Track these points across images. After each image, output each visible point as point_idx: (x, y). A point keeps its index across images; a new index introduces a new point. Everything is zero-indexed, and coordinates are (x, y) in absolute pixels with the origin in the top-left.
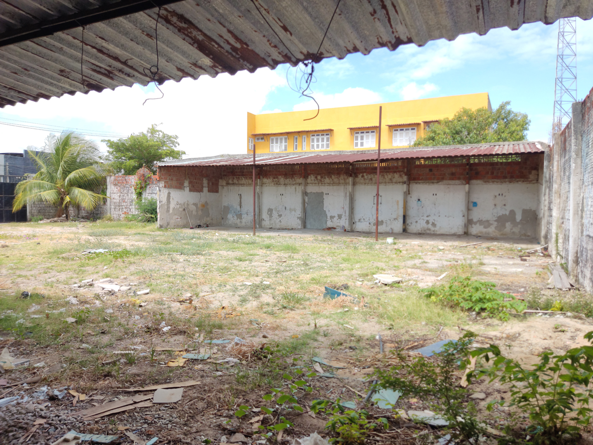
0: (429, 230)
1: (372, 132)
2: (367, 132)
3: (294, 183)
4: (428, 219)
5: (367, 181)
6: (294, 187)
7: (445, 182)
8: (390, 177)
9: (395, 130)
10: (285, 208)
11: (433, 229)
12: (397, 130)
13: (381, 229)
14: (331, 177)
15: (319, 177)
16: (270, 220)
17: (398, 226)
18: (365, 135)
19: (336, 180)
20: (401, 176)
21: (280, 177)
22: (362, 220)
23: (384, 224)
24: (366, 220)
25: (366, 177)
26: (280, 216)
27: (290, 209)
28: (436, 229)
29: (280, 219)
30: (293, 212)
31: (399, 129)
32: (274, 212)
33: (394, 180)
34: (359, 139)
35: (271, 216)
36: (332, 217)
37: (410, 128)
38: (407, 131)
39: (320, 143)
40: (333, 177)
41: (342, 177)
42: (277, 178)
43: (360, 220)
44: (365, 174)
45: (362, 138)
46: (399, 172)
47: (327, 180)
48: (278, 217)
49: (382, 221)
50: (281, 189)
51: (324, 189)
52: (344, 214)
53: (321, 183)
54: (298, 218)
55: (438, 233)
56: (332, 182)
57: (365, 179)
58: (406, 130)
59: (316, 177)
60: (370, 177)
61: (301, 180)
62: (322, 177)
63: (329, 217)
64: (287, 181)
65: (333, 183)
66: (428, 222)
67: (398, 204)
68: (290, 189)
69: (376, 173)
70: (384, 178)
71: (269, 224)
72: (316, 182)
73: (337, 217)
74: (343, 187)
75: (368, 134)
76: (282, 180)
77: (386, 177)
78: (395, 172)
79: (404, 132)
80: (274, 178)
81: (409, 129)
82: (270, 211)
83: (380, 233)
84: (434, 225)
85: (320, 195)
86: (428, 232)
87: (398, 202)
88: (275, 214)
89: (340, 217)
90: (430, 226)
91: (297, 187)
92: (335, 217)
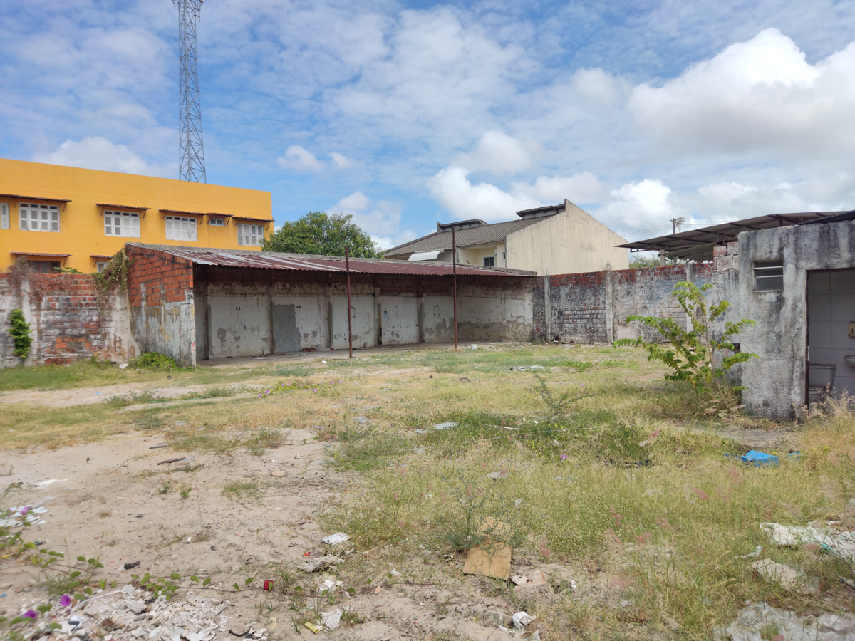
0: (394, 340)
1: (133, 215)
2: (124, 214)
3: (256, 292)
4: (392, 330)
5: (340, 292)
6: (256, 297)
7: (404, 294)
8: (360, 288)
9: (168, 218)
10: (245, 327)
11: (396, 339)
12: (171, 218)
13: (355, 345)
14: (302, 286)
15: (288, 286)
16: (222, 346)
17: (370, 340)
18: (122, 218)
19: (307, 290)
20: (369, 287)
21: (234, 284)
22: (338, 336)
23: (358, 339)
24: (342, 335)
25: (338, 287)
26: (237, 339)
27: (252, 328)
28: (399, 339)
29: (238, 343)
30: (256, 333)
31: (173, 217)
32: (227, 334)
33: (364, 292)
34: (113, 222)
35: (223, 340)
36: (306, 335)
37: (189, 219)
38: (185, 222)
39: (40, 221)
40: (304, 286)
41: (314, 286)
42: (230, 285)
43: (335, 336)
44: (337, 284)
45: (117, 222)
46: (368, 283)
47: (297, 290)
48: (234, 341)
49: (356, 336)
50: (238, 301)
51: (295, 301)
52: (319, 331)
53: (290, 292)
54: (264, 339)
55: (401, 343)
56: (303, 293)
57: (337, 290)
58: (183, 219)
59: (284, 286)
60: (342, 287)
61: (263, 289)
62: (291, 286)
63: (302, 336)
64: (246, 289)
65: (305, 293)
66: (393, 333)
67: (369, 317)
68: (252, 301)
69: (346, 283)
70: (356, 289)
71: (220, 351)
72: (284, 291)
73: (311, 335)
74: (316, 298)
75: (126, 217)
76: (238, 288)
77: (357, 287)
78: (364, 283)
79: (181, 223)
80: (225, 285)
81: (186, 220)
82: (222, 333)
83: (354, 349)
84: (398, 336)
85: (290, 309)
86: (394, 343)
87: (369, 315)
88: (229, 337)
89: (315, 334)
90: (394, 337)
91: (260, 298)
92: (309, 335)
